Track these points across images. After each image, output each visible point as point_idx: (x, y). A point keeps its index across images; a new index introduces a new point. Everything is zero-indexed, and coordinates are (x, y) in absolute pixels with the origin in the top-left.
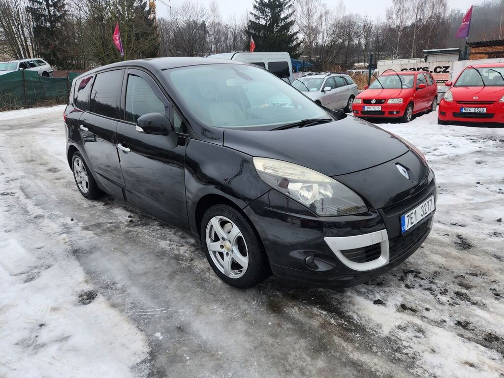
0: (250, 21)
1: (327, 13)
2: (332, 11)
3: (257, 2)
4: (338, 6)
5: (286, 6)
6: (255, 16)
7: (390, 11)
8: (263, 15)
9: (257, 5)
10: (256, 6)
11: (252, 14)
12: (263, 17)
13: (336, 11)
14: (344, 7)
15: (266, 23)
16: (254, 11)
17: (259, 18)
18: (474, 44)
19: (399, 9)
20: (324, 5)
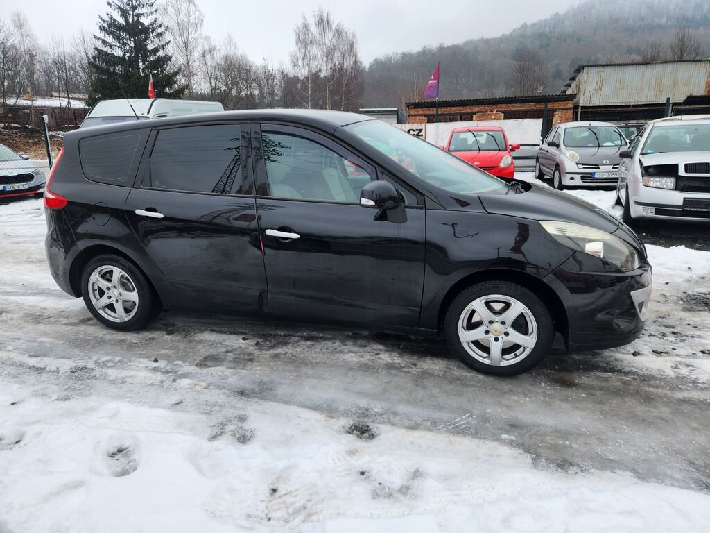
0: (96, 49)
1: (212, 50)
2: (218, 48)
3: (104, 21)
4: (226, 42)
5: (155, 33)
6: (104, 42)
7: (294, 56)
8: (119, 42)
9: (105, 25)
10: (104, 27)
11: (99, 39)
12: (118, 45)
13: (224, 48)
14: (235, 45)
15: (124, 55)
16: (102, 35)
17: (111, 46)
18: (413, 104)
19: (305, 55)
20: (207, 38)
